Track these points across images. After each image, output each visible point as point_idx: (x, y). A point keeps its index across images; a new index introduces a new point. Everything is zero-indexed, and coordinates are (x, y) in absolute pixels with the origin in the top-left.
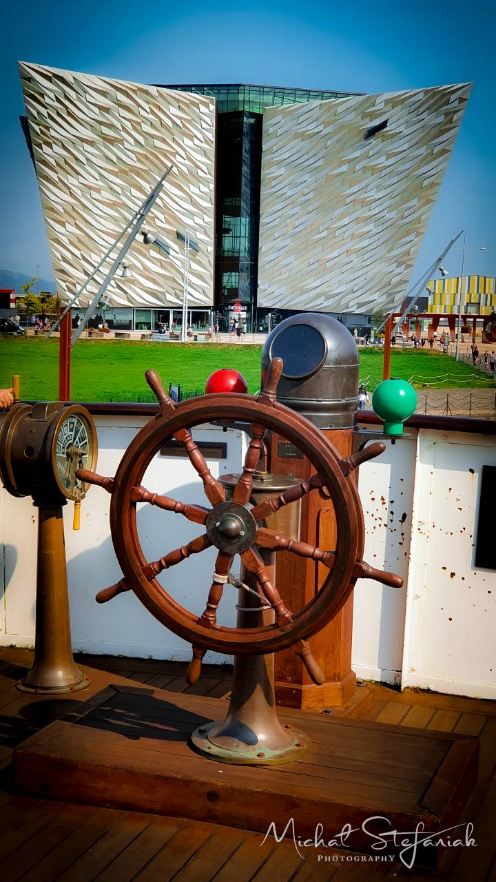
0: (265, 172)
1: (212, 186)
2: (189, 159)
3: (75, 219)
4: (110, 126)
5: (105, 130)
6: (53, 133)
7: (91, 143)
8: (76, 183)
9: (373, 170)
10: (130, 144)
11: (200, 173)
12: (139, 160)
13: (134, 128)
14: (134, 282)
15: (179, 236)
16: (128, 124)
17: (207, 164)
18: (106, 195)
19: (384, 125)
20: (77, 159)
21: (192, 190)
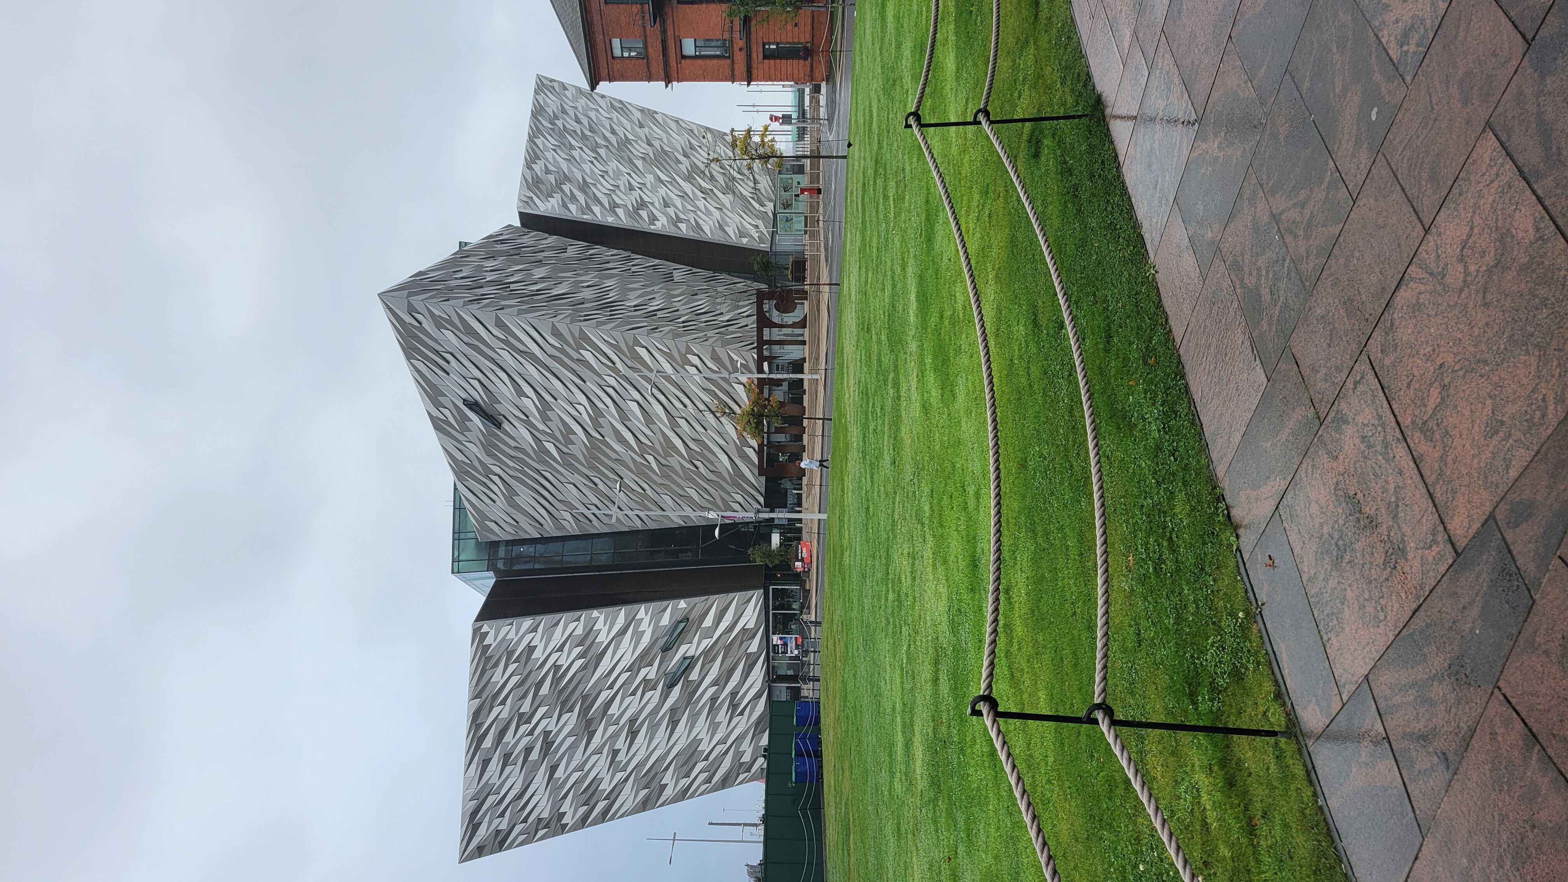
1: (595, 613)
2: (561, 649)
3: (656, 774)
4: (528, 750)
6: (545, 815)
7: (553, 770)
8: (606, 781)
9: (545, 409)
10: (550, 724)
11: (579, 631)
12: (571, 710)
13: (528, 721)
14: (734, 694)
15: (667, 647)
16: (523, 728)
18: (620, 745)
19: (474, 406)
20: (576, 783)
21: (603, 638)
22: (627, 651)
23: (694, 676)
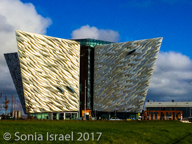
1: (79, 71)
3: (33, 82)
4: (45, 51)
5: (44, 53)
7: (39, 57)
8: (33, 70)
11: (75, 66)
14: (52, 103)
15: (68, 88)
17: (77, 64)
19: (134, 51)
20: (34, 62)
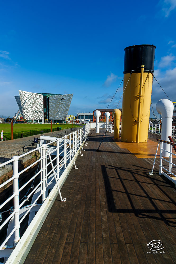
0: (49, 104)
2: (40, 102)
3: (26, 109)
4: (30, 98)
6: (23, 99)
8: (26, 105)
9: (62, 103)
10: (33, 100)
12: (34, 102)
14: (34, 117)
15: (39, 111)
16: (33, 98)
17: (42, 103)
18: (30, 106)
19: (63, 98)
21: (41, 106)
22: (39, 108)
23: (36, 113)
